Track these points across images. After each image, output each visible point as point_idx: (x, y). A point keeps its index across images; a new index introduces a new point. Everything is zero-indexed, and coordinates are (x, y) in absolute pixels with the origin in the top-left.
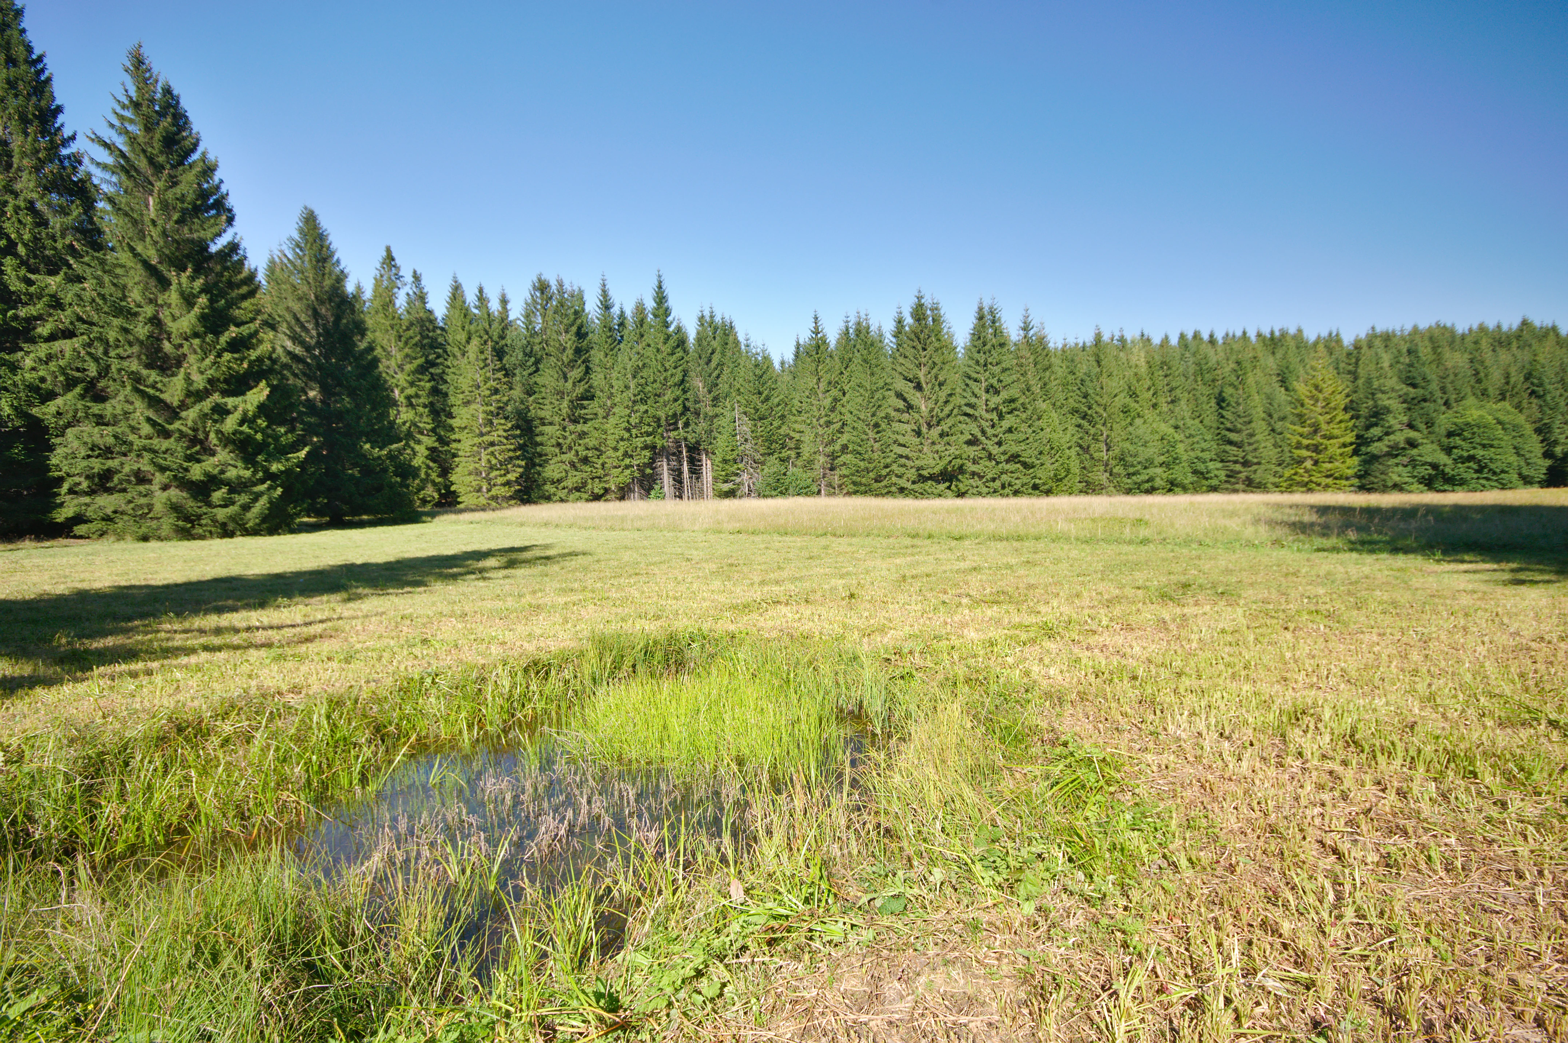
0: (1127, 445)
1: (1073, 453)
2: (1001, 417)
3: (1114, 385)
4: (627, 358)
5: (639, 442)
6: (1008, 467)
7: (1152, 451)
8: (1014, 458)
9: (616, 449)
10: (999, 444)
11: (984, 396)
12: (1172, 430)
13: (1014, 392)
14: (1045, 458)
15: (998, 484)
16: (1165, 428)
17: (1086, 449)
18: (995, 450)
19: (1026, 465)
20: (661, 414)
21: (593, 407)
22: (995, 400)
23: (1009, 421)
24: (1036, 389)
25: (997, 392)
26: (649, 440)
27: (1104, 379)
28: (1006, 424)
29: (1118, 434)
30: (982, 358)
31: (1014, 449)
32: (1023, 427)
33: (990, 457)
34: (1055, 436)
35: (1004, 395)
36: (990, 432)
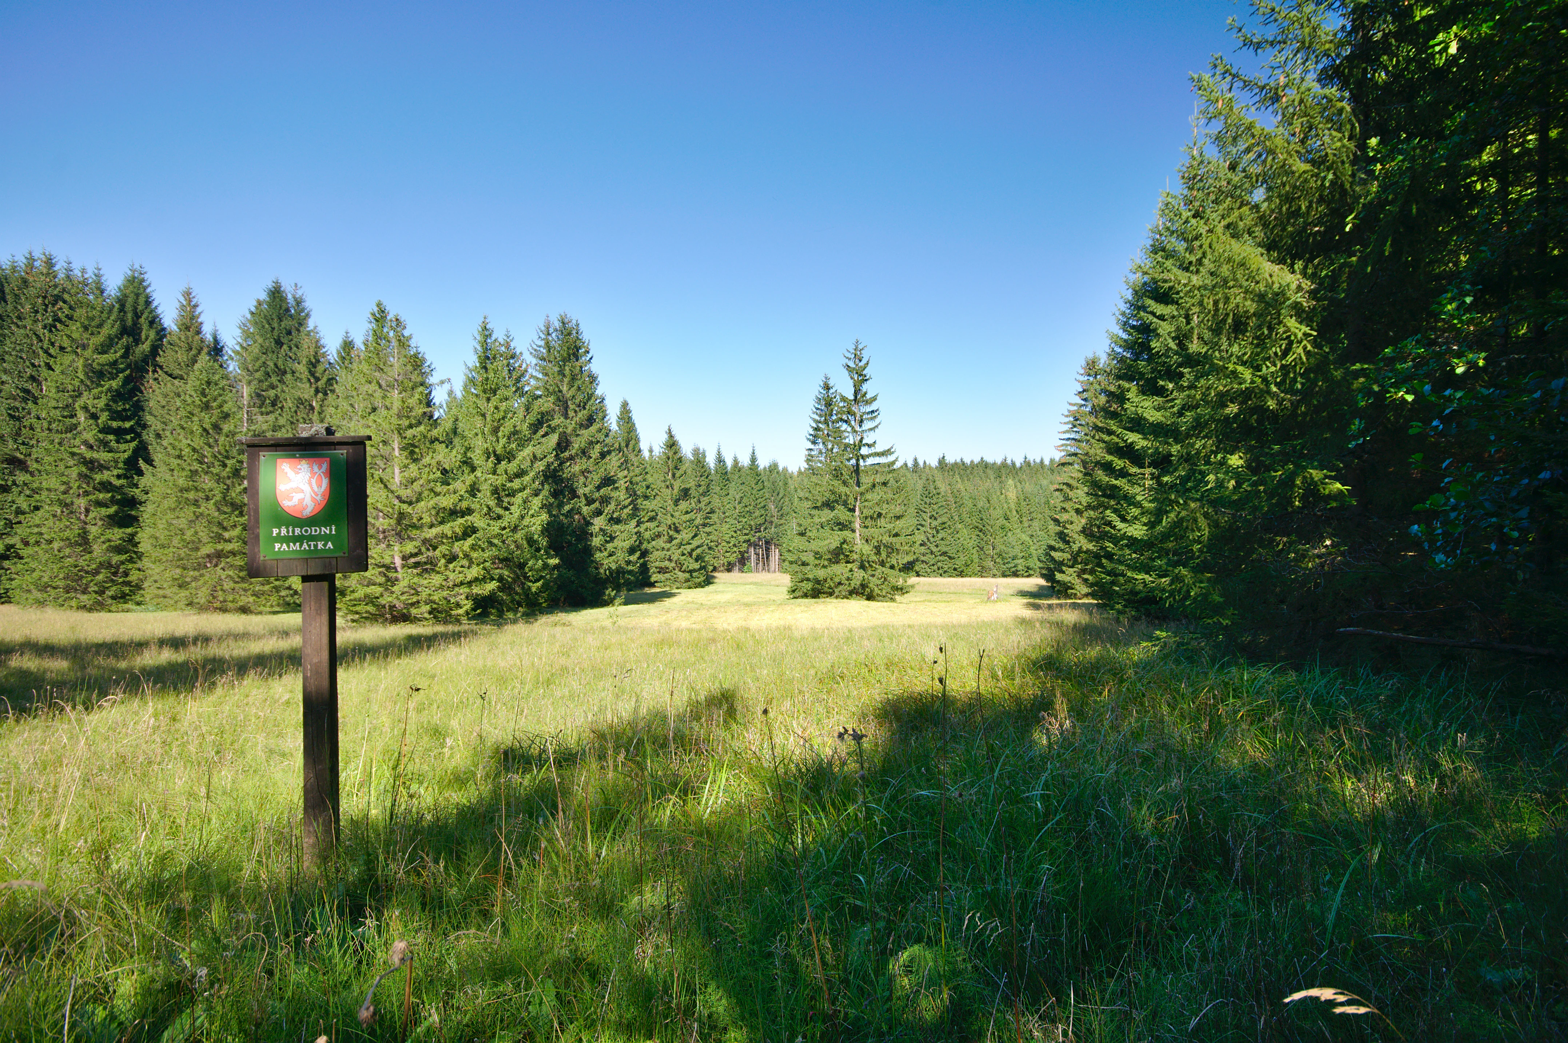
0: (1003, 547)
1: (974, 551)
2: (938, 532)
3: (997, 513)
4: (734, 491)
5: (742, 538)
6: (941, 558)
7: (1017, 551)
8: (944, 554)
9: (729, 542)
10: (937, 546)
11: (929, 521)
12: (1028, 539)
13: (944, 519)
14: (960, 554)
15: (935, 567)
16: (1025, 537)
17: (982, 549)
18: (934, 549)
19: (950, 558)
20: (752, 523)
21: (714, 517)
22: (935, 523)
23: (942, 534)
24: (956, 518)
25: (936, 519)
26: (747, 537)
27: (991, 510)
28: (940, 536)
29: (998, 541)
30: (928, 500)
31: (944, 549)
32: (949, 538)
33: (932, 553)
34: (965, 543)
35: (940, 520)
36: (932, 539)
